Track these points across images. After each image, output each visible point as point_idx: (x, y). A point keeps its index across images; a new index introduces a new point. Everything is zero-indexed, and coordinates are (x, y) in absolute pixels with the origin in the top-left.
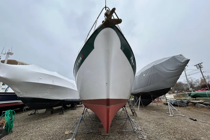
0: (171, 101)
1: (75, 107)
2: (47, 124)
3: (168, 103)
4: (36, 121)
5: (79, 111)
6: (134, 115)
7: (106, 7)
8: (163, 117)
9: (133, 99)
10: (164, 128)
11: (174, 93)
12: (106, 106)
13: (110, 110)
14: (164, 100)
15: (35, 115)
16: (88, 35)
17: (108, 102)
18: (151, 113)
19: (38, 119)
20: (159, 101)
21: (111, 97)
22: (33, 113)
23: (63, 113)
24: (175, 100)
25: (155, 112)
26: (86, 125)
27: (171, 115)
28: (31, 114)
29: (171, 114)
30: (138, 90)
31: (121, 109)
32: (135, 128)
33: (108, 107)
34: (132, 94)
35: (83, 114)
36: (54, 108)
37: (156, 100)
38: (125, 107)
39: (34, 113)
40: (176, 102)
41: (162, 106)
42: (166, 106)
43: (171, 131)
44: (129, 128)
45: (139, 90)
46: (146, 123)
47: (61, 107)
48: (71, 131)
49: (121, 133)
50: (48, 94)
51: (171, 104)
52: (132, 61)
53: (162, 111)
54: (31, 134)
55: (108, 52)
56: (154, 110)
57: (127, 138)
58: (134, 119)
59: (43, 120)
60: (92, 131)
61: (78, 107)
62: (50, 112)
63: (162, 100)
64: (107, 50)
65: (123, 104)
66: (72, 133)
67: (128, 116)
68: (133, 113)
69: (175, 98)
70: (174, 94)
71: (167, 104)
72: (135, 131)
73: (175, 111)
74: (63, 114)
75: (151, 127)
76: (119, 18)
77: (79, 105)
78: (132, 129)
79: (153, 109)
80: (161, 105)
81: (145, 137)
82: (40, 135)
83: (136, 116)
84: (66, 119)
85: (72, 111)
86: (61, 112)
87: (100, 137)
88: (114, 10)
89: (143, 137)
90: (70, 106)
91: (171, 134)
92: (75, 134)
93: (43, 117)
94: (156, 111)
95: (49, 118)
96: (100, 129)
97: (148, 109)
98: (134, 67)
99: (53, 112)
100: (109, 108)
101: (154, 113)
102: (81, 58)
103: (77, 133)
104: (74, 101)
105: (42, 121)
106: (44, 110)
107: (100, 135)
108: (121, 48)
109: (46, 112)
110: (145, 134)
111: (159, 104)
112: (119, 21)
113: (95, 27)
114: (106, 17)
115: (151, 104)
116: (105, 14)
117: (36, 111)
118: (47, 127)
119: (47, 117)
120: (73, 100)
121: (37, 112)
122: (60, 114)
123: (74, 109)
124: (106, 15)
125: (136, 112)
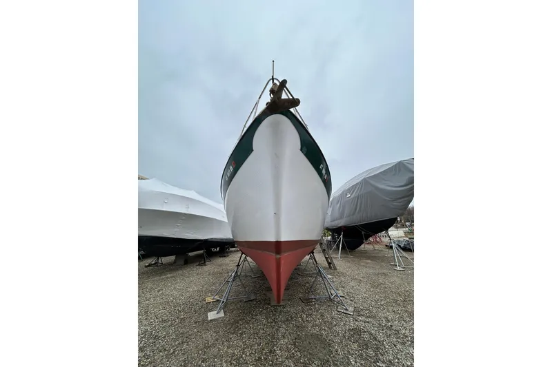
0: (399, 241)
1: (227, 252)
2: (176, 284)
3: (393, 245)
4: (157, 278)
5: (233, 259)
6: (330, 268)
7: (273, 79)
8: (385, 271)
9: (329, 238)
10: (385, 292)
11: (403, 226)
12: (274, 254)
13: (282, 262)
14: (386, 240)
15: (158, 266)
16: (245, 127)
17: (278, 246)
18: (362, 264)
19: (161, 274)
20: (378, 242)
21: (283, 238)
22: (153, 263)
23: (205, 262)
24: (407, 239)
25: (369, 261)
26: (244, 286)
27: (398, 268)
28: (150, 265)
29: (399, 266)
30: (339, 221)
31: (307, 257)
32: (333, 292)
33: (278, 256)
34: (328, 229)
35: (238, 266)
36: (191, 254)
37: (371, 239)
38: (313, 253)
39: (155, 263)
40: (408, 244)
41: (382, 251)
42: (390, 251)
43: (399, 298)
44: (322, 293)
45: (341, 223)
46: (352, 284)
47: (202, 251)
48: (217, 298)
49: (307, 301)
50: (178, 230)
51: (400, 246)
52: (324, 171)
53: (383, 261)
54: (147, 302)
55: (277, 157)
56: (369, 258)
57: (317, 311)
58: (330, 274)
59: (169, 275)
60: (255, 297)
61: (232, 252)
62: (182, 262)
63: (383, 239)
64: (276, 154)
65: (310, 249)
66: (218, 300)
67: (319, 270)
68: (329, 264)
69: (406, 236)
70: (404, 229)
71: (391, 247)
72: (332, 297)
73: (406, 259)
74: (205, 265)
75: (363, 290)
76: (295, 98)
77: (234, 249)
78: (327, 294)
79: (366, 255)
80: (380, 249)
81: (351, 309)
82: (161, 304)
83: (335, 269)
84: (209, 275)
85: (222, 259)
86: (201, 260)
87: (267, 308)
88: (283, 83)
89: (347, 310)
90: (218, 249)
91: (399, 305)
92: (223, 302)
93: (171, 271)
94: (372, 260)
95: (180, 272)
96: (268, 294)
97: (357, 257)
98: (327, 183)
99: (188, 262)
100: (280, 258)
101: (367, 263)
102: (231, 169)
103: (227, 300)
104: (224, 241)
105: (167, 278)
106: (173, 258)
107: (269, 304)
108: (301, 150)
109: (175, 262)
110: (351, 304)
111: (377, 247)
112: (295, 102)
113: (255, 113)
114: (272, 96)
115: (362, 246)
116: (270, 91)
117: (158, 259)
118: (175, 288)
119: (177, 269)
120: (222, 239)
121: (160, 261)
122: (199, 265)
123: (225, 257)
124: (272, 91)
125: (335, 262)
